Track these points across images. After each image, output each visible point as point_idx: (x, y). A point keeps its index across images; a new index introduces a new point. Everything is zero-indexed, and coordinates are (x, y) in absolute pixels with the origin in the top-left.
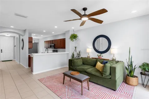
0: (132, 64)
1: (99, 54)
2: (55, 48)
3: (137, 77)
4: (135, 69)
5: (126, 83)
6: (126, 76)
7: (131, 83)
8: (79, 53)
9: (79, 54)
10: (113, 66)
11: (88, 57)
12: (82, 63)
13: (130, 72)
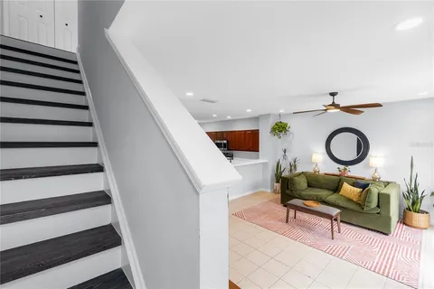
0: (416, 189)
1: (342, 167)
2: (228, 150)
3: (427, 213)
4: (422, 197)
5: (404, 223)
6: (404, 211)
7: (414, 223)
8: (293, 163)
9: (293, 166)
10: (383, 191)
11: (315, 172)
12: (306, 185)
13: (413, 203)
